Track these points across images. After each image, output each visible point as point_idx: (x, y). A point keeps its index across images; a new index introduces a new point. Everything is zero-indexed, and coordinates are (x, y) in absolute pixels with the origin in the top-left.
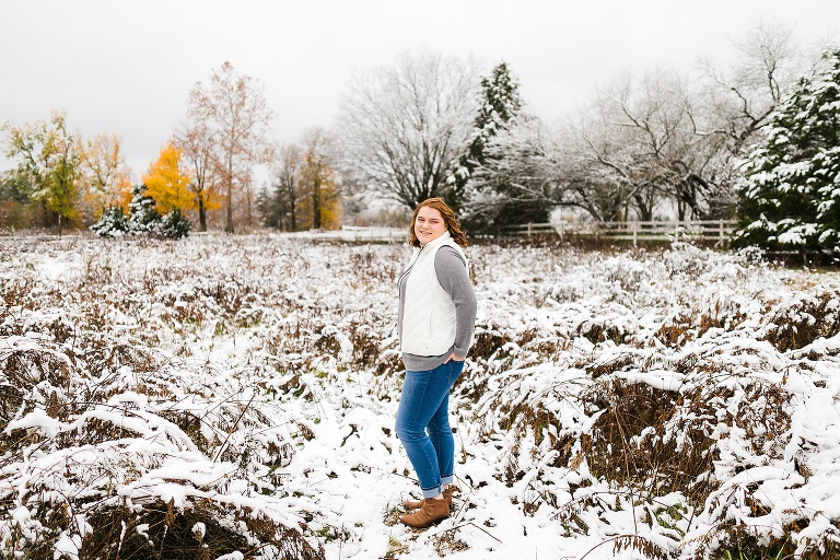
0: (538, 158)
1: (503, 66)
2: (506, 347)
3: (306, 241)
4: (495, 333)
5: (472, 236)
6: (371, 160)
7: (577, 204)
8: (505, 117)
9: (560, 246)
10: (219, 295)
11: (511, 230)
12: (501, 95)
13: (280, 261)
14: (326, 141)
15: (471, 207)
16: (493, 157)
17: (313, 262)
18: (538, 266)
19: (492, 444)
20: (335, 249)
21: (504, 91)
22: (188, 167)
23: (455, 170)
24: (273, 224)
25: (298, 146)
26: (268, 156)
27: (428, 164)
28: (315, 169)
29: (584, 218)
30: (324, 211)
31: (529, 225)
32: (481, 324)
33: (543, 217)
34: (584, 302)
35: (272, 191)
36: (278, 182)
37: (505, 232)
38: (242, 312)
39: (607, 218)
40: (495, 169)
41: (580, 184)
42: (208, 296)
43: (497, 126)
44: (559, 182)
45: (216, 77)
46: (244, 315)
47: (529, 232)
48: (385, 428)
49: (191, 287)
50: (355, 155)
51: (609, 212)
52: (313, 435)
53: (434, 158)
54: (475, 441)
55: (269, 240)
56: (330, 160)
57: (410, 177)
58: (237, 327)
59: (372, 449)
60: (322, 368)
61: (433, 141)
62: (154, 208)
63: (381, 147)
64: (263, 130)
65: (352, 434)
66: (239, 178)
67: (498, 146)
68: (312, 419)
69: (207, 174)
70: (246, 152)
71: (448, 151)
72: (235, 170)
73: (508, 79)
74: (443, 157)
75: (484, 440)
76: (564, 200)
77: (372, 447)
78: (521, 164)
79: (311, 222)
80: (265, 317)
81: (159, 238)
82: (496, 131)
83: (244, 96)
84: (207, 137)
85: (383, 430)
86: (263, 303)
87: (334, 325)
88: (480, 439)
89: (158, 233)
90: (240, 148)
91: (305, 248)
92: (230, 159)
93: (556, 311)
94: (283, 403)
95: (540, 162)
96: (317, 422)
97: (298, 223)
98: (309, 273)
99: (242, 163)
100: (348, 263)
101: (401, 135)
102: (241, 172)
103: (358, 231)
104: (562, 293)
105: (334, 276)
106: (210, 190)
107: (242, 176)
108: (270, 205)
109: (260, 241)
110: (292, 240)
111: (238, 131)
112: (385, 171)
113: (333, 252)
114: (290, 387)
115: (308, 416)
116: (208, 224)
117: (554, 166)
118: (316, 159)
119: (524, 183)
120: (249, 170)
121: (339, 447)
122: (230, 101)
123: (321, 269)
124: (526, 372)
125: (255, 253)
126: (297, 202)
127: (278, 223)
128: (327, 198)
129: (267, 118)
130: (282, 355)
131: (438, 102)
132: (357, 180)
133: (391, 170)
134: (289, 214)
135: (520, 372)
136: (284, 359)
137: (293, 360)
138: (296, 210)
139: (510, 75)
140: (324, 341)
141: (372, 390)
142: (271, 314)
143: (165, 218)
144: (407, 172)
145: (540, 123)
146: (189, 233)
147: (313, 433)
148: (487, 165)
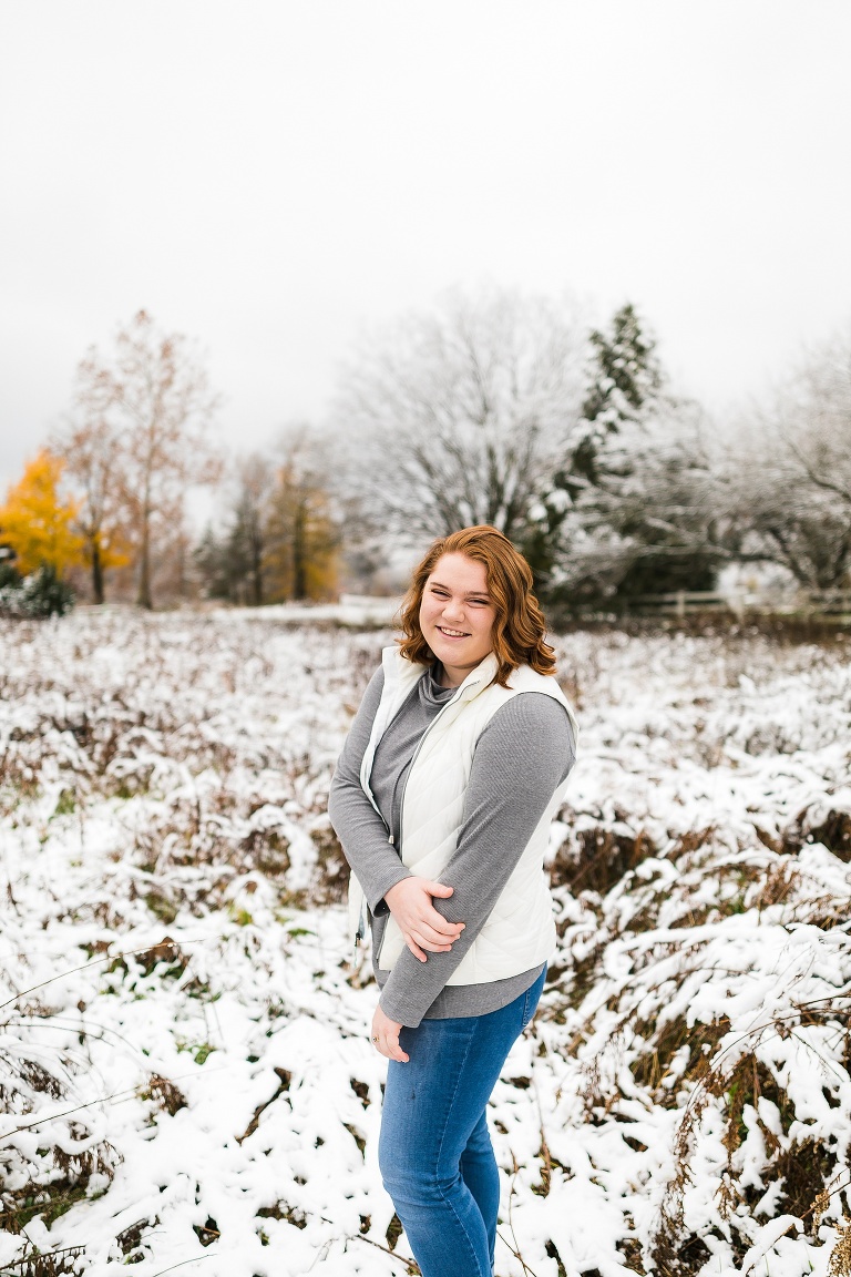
0: (697, 473)
1: (629, 311)
2: (645, 869)
3: (275, 623)
4: (622, 829)
5: (576, 616)
6: (391, 477)
7: (770, 558)
8: (636, 401)
9: (740, 635)
10: (83, 733)
11: (647, 604)
12: (628, 361)
13: (221, 660)
14: (319, 448)
15: (574, 562)
16: (614, 473)
17: (280, 662)
18: (700, 674)
19: (614, 1129)
20: (326, 638)
21: (631, 353)
22: (73, 492)
23: (544, 496)
24: (224, 593)
25: (267, 455)
26: (212, 475)
27: (496, 487)
28: (296, 500)
29: (779, 585)
30: (311, 568)
31: (681, 596)
32: (589, 808)
33: (706, 581)
34: (807, 757)
35: (222, 535)
36: (232, 519)
37: (635, 608)
38: (120, 767)
39: (824, 584)
40: (617, 494)
41: (774, 522)
42: (61, 731)
43: (622, 417)
44: (734, 517)
45: (123, 338)
46: (119, 774)
47: (680, 610)
48: (360, 1079)
49: (33, 712)
50: (363, 471)
51: (830, 573)
52: (183, 1096)
53: (507, 476)
54: (574, 1121)
55: (209, 622)
56: (323, 480)
57: (464, 509)
58: (107, 797)
59: (320, 1142)
60: (244, 902)
61: (505, 444)
62: (12, 564)
63: (410, 455)
64: (204, 426)
65: (276, 1096)
66: (163, 513)
67: (623, 451)
68: (190, 1050)
69: (107, 504)
70: (174, 465)
71: (532, 461)
72: (156, 497)
73: (638, 333)
74: (523, 474)
75: (596, 1117)
76: (746, 550)
77: (321, 1137)
78: (664, 484)
79: (289, 587)
80: (160, 777)
81: (16, 617)
82: (620, 424)
83: (171, 369)
84: (108, 440)
85: (353, 1087)
86: (160, 747)
87: (281, 804)
88: (586, 1112)
89: (15, 607)
90: (165, 460)
91: (270, 636)
92: (147, 480)
93: (749, 776)
94: (139, 998)
95: (700, 480)
96: (201, 1059)
97: (266, 589)
98: (268, 685)
99: (167, 486)
100: (345, 666)
101: (446, 434)
102: (166, 501)
103: (371, 606)
104: (757, 734)
105: (317, 691)
106: (112, 533)
107: (168, 508)
108: (219, 558)
109: (191, 623)
110: (251, 622)
111: (161, 430)
112: (419, 499)
113: (319, 645)
114: (158, 958)
115: (182, 1042)
116: (108, 590)
117: (727, 488)
118: (297, 478)
119: (671, 519)
120: (180, 498)
121: (240, 1141)
122: (148, 377)
123: (294, 677)
124: (692, 935)
125: (178, 645)
126: (264, 554)
127: (231, 591)
128: (317, 548)
129: (213, 405)
130: (168, 868)
131: (514, 374)
132: (370, 515)
133: (429, 498)
134: (251, 576)
135: (678, 934)
136: (170, 879)
137: (189, 881)
138: (263, 568)
139: (641, 325)
140: (258, 838)
141: (348, 959)
142: (171, 772)
143: (29, 582)
144: (458, 499)
145: (701, 411)
146: (66, 608)
147: (182, 1090)
148: (604, 487)
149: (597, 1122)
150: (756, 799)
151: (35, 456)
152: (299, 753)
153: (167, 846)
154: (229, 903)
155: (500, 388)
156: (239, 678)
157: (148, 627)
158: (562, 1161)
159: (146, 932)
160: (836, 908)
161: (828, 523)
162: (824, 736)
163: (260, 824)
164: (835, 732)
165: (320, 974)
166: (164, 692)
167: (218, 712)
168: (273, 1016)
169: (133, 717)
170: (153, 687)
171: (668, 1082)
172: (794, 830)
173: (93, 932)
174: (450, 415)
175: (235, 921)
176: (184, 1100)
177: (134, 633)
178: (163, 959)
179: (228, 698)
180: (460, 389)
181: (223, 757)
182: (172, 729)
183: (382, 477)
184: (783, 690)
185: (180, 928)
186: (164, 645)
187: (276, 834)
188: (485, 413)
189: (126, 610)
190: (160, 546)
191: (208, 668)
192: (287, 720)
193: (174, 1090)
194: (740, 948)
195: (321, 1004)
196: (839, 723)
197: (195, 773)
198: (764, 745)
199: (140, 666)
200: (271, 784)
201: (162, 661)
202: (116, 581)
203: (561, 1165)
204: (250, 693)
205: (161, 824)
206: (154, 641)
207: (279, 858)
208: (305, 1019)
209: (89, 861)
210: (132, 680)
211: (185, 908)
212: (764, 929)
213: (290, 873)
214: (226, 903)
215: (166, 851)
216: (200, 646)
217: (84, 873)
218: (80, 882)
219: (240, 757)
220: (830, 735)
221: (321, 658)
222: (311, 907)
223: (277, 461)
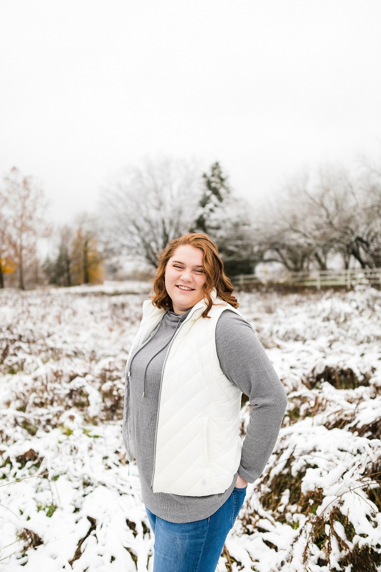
0: (246, 228)
1: (217, 164)
3: (76, 294)
6: (123, 233)
7: (276, 260)
8: (220, 199)
9: (266, 292)
12: (217, 184)
13: (55, 310)
14: (93, 221)
16: (213, 228)
17: (80, 310)
19: (258, 536)
20: (98, 299)
21: (218, 180)
24: (55, 282)
25: (71, 225)
26: (47, 234)
27: (166, 236)
28: (83, 243)
29: (280, 271)
30: (91, 271)
31: (241, 277)
35: (54, 258)
36: (57, 252)
38: (10, 360)
39: (297, 270)
40: (215, 236)
43: (216, 206)
45: (7, 179)
46: (10, 364)
47: (241, 282)
48: (131, 520)
50: (111, 230)
51: (299, 265)
52: (41, 539)
53: (170, 230)
54: (238, 533)
55: (49, 294)
56: (95, 234)
57: (153, 245)
58: (4, 374)
59: (113, 559)
60: (69, 424)
61: (169, 218)
63: (130, 223)
64: (43, 213)
65: (89, 533)
66: (28, 250)
67: (217, 220)
68: (44, 509)
69: (4, 247)
70: (31, 230)
71: (180, 224)
72: (25, 244)
73: (221, 172)
74: (177, 230)
75: (248, 530)
76: (266, 257)
77: (114, 556)
78: (233, 232)
79: (82, 279)
80: (28, 364)
82: (215, 209)
83: (28, 189)
84: (3, 220)
85: (128, 524)
86: (28, 350)
87: (84, 376)
88: (244, 528)
90: (28, 228)
91: (74, 299)
92: (20, 236)
93: (288, 352)
94: (18, 481)
95: (247, 231)
96: (50, 514)
97: (72, 280)
98: (75, 320)
99: (29, 239)
100: (107, 311)
101: (145, 214)
102: (29, 245)
103: (116, 286)
104: (286, 333)
105: (96, 321)
106: (7, 259)
107: (30, 248)
108: (52, 268)
109: (41, 296)
110: (67, 294)
111: (25, 215)
112: (134, 241)
113: (96, 302)
114: (28, 458)
115: (40, 505)
116: (6, 283)
117: (258, 233)
118: (84, 234)
119: (237, 246)
120: (35, 244)
121: (71, 563)
122: (19, 194)
123: (86, 316)
125: (35, 305)
126: (71, 265)
127: (58, 281)
128: (92, 263)
129: (47, 204)
130: (32, 409)
131: (171, 190)
132: (113, 249)
133: (138, 240)
134: (66, 275)
136: (33, 414)
137: (42, 415)
138: (71, 271)
139: (222, 170)
140: (74, 393)
141: (119, 450)
142: (33, 362)
144: (151, 241)
145: (247, 203)
147: (40, 535)
149: (249, 533)
150: (293, 363)
152: (90, 350)
153: (32, 398)
154: (62, 425)
155: (167, 199)
156: (62, 318)
157: (23, 298)
158: (236, 558)
159: (21, 444)
160: (346, 415)
161: (299, 246)
162: (314, 333)
163: (74, 386)
164: (319, 331)
165: (106, 458)
166: (30, 325)
167: (54, 333)
168: (85, 486)
169: (16, 337)
170: (25, 323)
171: (281, 509)
172: (311, 375)
174: (146, 207)
175: (64, 434)
176: (41, 540)
177: (17, 300)
178: (30, 458)
179: (58, 327)
180: (150, 196)
181: (56, 354)
182: (34, 342)
183: (119, 232)
184: (296, 314)
185: (38, 438)
186: (30, 305)
187: (82, 391)
188: (161, 205)
189: (13, 290)
190: (27, 263)
191: (49, 313)
192: (85, 336)
193: (36, 536)
194: (305, 437)
195: (108, 477)
196: (320, 327)
197: (45, 362)
198: (289, 338)
199: (19, 314)
200: (78, 365)
201: (29, 312)
202: (9, 279)
203: (236, 561)
204: (67, 324)
205: (29, 387)
206: (26, 303)
207: (84, 400)
208: (102, 487)
210: (15, 321)
211: (40, 428)
212: (315, 427)
213: (90, 408)
214: (60, 425)
215: (31, 402)
216: (46, 305)
219: (64, 353)
220: (317, 332)
221: (96, 308)
222: (100, 424)
223: (75, 228)
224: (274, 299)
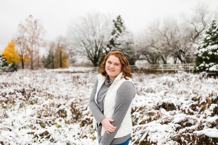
0: (132, 45)
1: (119, 16)
3: (57, 72)
6: (78, 45)
7: (144, 59)
8: (121, 32)
9: (140, 73)
10: (23, 92)
13: (47, 79)
14: (64, 40)
16: (117, 44)
17: (59, 79)
20: (66, 74)
21: (120, 24)
23: (105, 49)
24: (47, 67)
25: (55, 41)
26: (44, 45)
27: (97, 47)
28: (60, 50)
30: (63, 62)
33: (133, 63)
34: (157, 93)
35: (46, 56)
36: (48, 53)
39: (153, 63)
40: (118, 48)
41: (145, 53)
42: (19, 92)
43: (118, 35)
44: (138, 52)
45: (27, 20)
46: (31, 100)
49: (13, 89)
50: (73, 44)
51: (154, 61)
53: (98, 45)
55: (44, 72)
56: (65, 46)
57: (91, 51)
58: (29, 104)
60: (59, 123)
61: (98, 39)
62: (6, 62)
63: (81, 41)
64: (43, 37)
66: (35, 52)
67: (119, 41)
69: (24, 50)
70: (37, 43)
71: (103, 42)
72: (34, 49)
73: (121, 20)
74: (101, 45)
76: (140, 57)
78: (126, 47)
79: (59, 65)
80: (39, 100)
81: (7, 72)
82: (118, 36)
83: (36, 25)
84: (24, 39)
86: (39, 95)
87: (64, 104)
89: (7, 70)
90: (35, 42)
91: (56, 74)
92: (32, 46)
93: (148, 97)
94: (41, 143)
95: (132, 46)
97: (54, 66)
98: (57, 83)
99: (36, 47)
100: (71, 79)
101: (87, 38)
102: (36, 50)
103: (74, 69)
104: (148, 89)
105: (66, 84)
106: (25, 56)
107: (36, 51)
108: (46, 60)
109: (41, 72)
110: (52, 72)
111: (35, 37)
112: (83, 49)
113: (65, 75)
114: (44, 135)
116: (25, 66)
117: (137, 47)
118: (60, 46)
119: (128, 53)
120: (38, 49)
122: (32, 27)
123: (62, 81)
124: (144, 126)
125: (39, 76)
126: (54, 59)
127: (48, 66)
128: (64, 58)
129: (44, 32)
130: (43, 117)
131: (99, 27)
132: (73, 52)
133: (85, 49)
134: (52, 63)
135: (141, 125)
136: (44, 120)
137: (48, 120)
138: (54, 62)
139: (122, 19)
140: (60, 111)
141: (80, 133)
142: (41, 100)
143: (10, 65)
144: (90, 49)
145: (132, 34)
146: (17, 70)
148: (116, 47)
150: (150, 101)
151: (10, 42)
152: (65, 95)
153: (43, 113)
155: (97, 31)
156: (51, 82)
157: (33, 73)
159: (40, 130)
160: (169, 120)
161: (154, 53)
162: (159, 89)
163: (61, 109)
164: (161, 89)
165: (74, 136)
166: (38, 85)
167: (49, 88)
168: (67, 144)
169: (33, 89)
170: (36, 84)
172: (157, 106)
173: (30, 130)
174: (88, 34)
175: (57, 127)
177: (31, 74)
179: (50, 86)
180: (90, 30)
181: (50, 96)
182: (40, 91)
183: (76, 45)
184: (152, 82)
186: (37, 76)
187: (64, 110)
188: (95, 34)
189: (28, 70)
190: (34, 59)
191: (45, 80)
194: (153, 127)
196: (162, 87)
197: (46, 100)
198: (149, 91)
199: (33, 80)
200: (61, 101)
201: (37, 79)
202: (26, 65)
204: (54, 84)
205: (41, 109)
206: (35, 75)
209: (27, 117)
210: (32, 83)
211: (47, 125)
212: (157, 124)
213: (67, 117)
214: (55, 124)
217: (26, 119)
218: (25, 121)
219: (54, 96)
220: (160, 89)
221: (66, 78)
222: (71, 124)
223: (57, 43)
224: (143, 76)
